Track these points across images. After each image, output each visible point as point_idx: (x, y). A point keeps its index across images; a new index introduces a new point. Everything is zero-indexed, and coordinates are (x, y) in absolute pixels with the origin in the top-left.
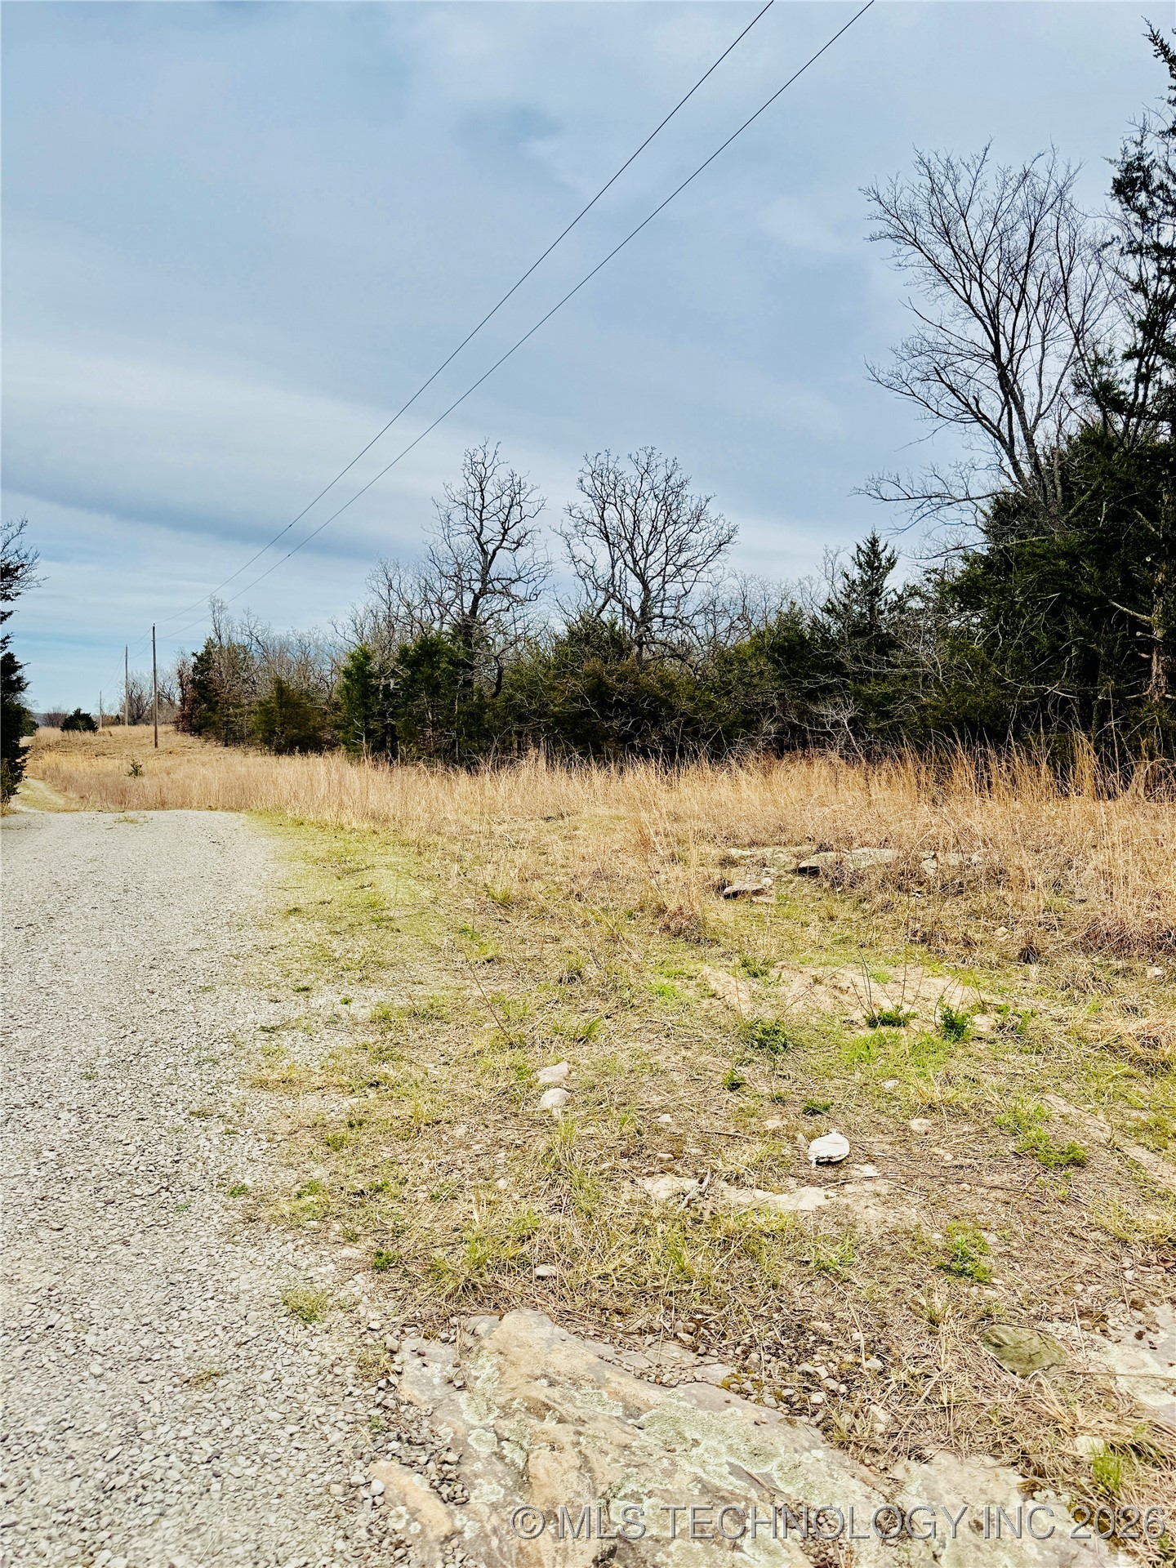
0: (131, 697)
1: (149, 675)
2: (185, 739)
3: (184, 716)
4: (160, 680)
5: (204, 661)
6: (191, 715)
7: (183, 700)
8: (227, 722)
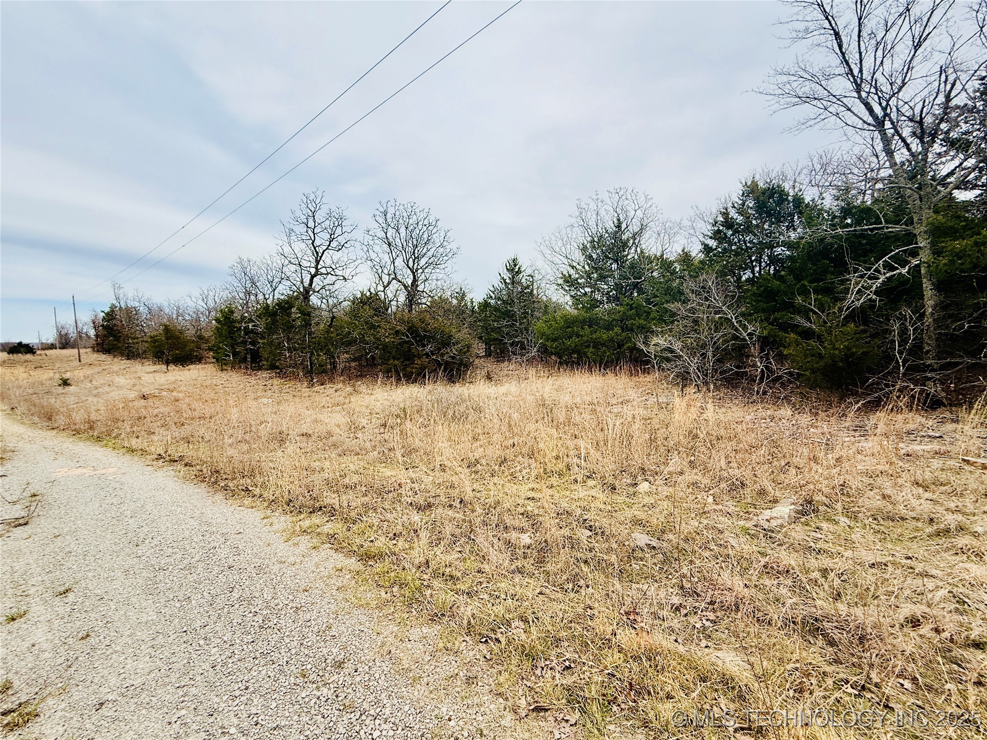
0: (60, 334)
1: (72, 322)
2: (99, 356)
3: (98, 344)
4: (80, 325)
5: (110, 316)
6: (103, 344)
7: (97, 336)
8: (128, 347)
